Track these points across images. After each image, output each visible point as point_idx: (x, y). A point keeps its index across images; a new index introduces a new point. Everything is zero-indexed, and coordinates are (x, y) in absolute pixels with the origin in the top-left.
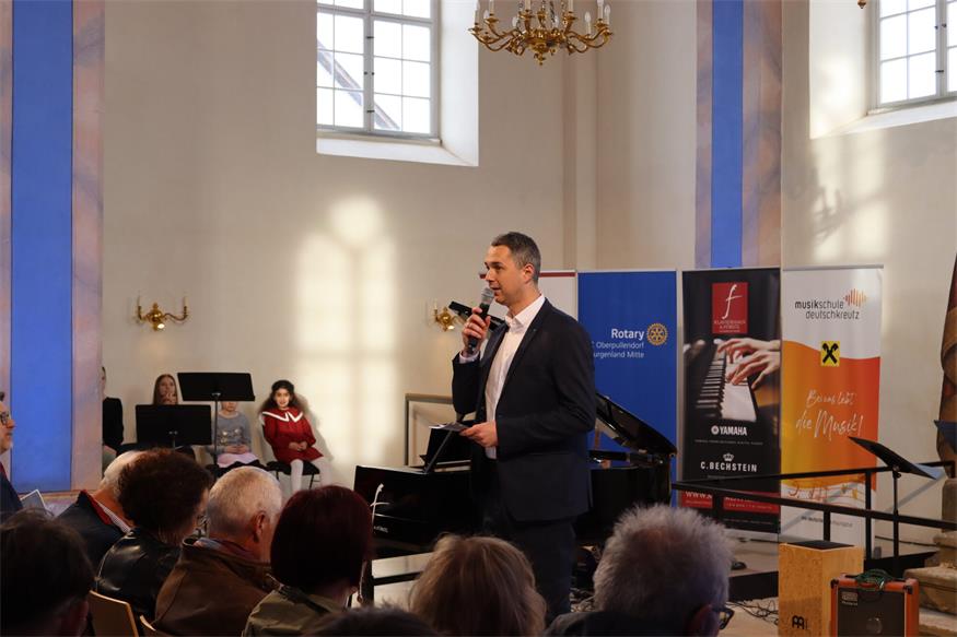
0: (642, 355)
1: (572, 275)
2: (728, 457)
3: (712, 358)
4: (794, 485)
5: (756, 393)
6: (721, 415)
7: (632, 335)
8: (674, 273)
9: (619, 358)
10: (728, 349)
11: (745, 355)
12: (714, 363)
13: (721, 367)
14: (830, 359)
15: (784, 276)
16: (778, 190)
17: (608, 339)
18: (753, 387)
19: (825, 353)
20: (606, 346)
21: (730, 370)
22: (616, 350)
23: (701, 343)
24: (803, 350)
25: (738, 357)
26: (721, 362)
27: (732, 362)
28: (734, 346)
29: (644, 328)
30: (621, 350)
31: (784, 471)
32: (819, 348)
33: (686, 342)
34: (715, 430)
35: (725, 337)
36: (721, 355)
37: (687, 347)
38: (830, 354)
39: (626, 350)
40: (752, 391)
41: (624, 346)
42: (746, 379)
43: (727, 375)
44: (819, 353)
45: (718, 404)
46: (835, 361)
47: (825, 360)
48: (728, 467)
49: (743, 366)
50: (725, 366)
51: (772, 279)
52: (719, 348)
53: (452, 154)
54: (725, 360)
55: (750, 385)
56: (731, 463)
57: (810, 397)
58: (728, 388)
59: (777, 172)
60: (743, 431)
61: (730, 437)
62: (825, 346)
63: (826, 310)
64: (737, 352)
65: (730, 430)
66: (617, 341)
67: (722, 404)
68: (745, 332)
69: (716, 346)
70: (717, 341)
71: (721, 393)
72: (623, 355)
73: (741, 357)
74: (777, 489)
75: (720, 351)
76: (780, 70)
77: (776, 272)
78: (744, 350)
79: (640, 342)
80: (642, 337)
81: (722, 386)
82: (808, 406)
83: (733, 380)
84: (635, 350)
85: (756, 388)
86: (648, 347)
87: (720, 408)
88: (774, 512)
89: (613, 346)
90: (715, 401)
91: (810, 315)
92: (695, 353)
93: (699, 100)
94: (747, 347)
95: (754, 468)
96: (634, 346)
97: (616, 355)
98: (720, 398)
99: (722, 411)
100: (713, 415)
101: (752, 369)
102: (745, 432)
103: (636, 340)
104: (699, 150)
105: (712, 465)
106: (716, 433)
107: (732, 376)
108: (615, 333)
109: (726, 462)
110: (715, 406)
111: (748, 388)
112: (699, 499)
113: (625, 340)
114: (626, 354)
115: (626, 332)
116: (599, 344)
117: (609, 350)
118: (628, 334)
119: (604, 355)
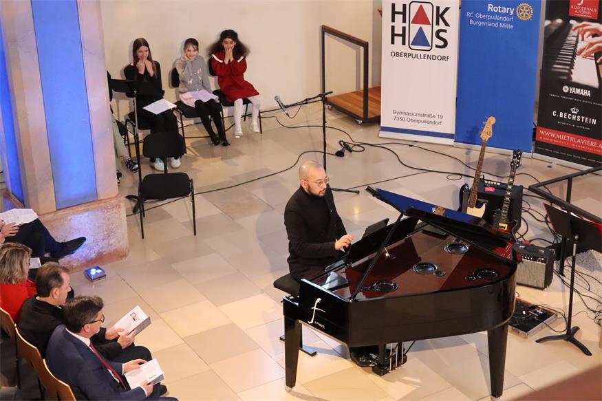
0: (512, 26)
2: (575, 111)
3: (567, 34)
5: (599, 66)
6: (571, 79)
7: (505, 10)
9: (492, 27)
10: (581, 29)
11: (594, 36)
12: (568, 38)
13: (574, 43)
17: (485, 12)
18: (598, 61)
20: (484, 17)
21: (581, 45)
22: (491, 21)
23: (559, 21)
25: (589, 36)
26: (575, 39)
27: (583, 40)
28: (586, 28)
29: (514, 6)
30: (495, 21)
33: (547, 18)
34: (565, 89)
35: (579, 20)
36: (575, 33)
37: (548, 23)
39: (500, 22)
40: (597, 65)
41: (498, 18)
42: (593, 55)
43: (578, 49)
45: (569, 70)
48: (574, 117)
49: (591, 44)
50: (577, 42)
52: (573, 28)
54: (578, 37)
55: (596, 60)
56: (577, 115)
58: (578, 59)
60: (588, 94)
61: (577, 96)
64: (588, 33)
65: (578, 91)
66: (492, 14)
67: (572, 70)
68: (596, 18)
69: (571, 25)
70: (572, 22)
71: (573, 62)
72: (496, 25)
73: (591, 37)
75: (574, 30)
78: (594, 33)
79: (511, 16)
80: (512, 13)
81: (574, 56)
83: (583, 53)
84: (506, 22)
85: (600, 63)
86: (516, 21)
87: (572, 73)
89: (489, 17)
90: (568, 67)
92: (554, 28)
94: (596, 30)
95: (594, 122)
96: (505, 19)
97: (491, 25)
98: (571, 66)
99: (572, 76)
100: (565, 78)
101: (599, 47)
102: (589, 94)
103: (507, 15)
105: (561, 115)
106: (566, 91)
107: (582, 51)
108: (490, 7)
109: (572, 114)
110: (567, 71)
111: (594, 61)
112: (550, 137)
113: (499, 14)
114: (499, 24)
115: (500, 7)
116: (478, 15)
117: (485, 20)
118: (501, 9)
119: (482, 24)
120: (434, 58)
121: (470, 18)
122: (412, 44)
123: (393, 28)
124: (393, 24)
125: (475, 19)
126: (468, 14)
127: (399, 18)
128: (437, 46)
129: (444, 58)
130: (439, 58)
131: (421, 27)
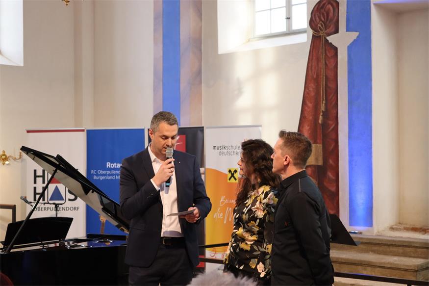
1: (83, 131)
4: (213, 251)
8: (143, 130)
9: (111, 180)
14: (232, 178)
15: (206, 131)
16: (201, 82)
17: (104, 168)
19: (230, 175)
20: (104, 172)
22: (109, 175)
24: (218, 173)
30: (112, 175)
31: (207, 243)
32: (227, 172)
38: (233, 175)
39: (116, 175)
41: (114, 172)
44: (226, 175)
46: (235, 179)
47: (230, 179)
51: (199, 132)
53: (7, 58)
57: (221, 200)
59: (199, 73)
62: (230, 171)
63: (231, 151)
66: (110, 169)
72: (113, 178)
74: (203, 253)
76: (201, 15)
77: (201, 129)
82: (221, 206)
88: (202, 267)
89: (108, 172)
91: (221, 154)
93: (155, 30)
97: (109, 178)
104: (155, 59)
108: (109, 165)
113: (115, 169)
114: (115, 177)
115: (115, 164)
116: (99, 172)
117: (105, 175)
118: (116, 166)
119: (102, 178)
120: (68, 209)
121: (94, 174)
122: (50, 200)
123: (35, 188)
124: (35, 185)
125: (97, 175)
126: (92, 172)
127: (39, 180)
128: (70, 200)
129: (75, 209)
130: (72, 209)
131: (57, 187)
